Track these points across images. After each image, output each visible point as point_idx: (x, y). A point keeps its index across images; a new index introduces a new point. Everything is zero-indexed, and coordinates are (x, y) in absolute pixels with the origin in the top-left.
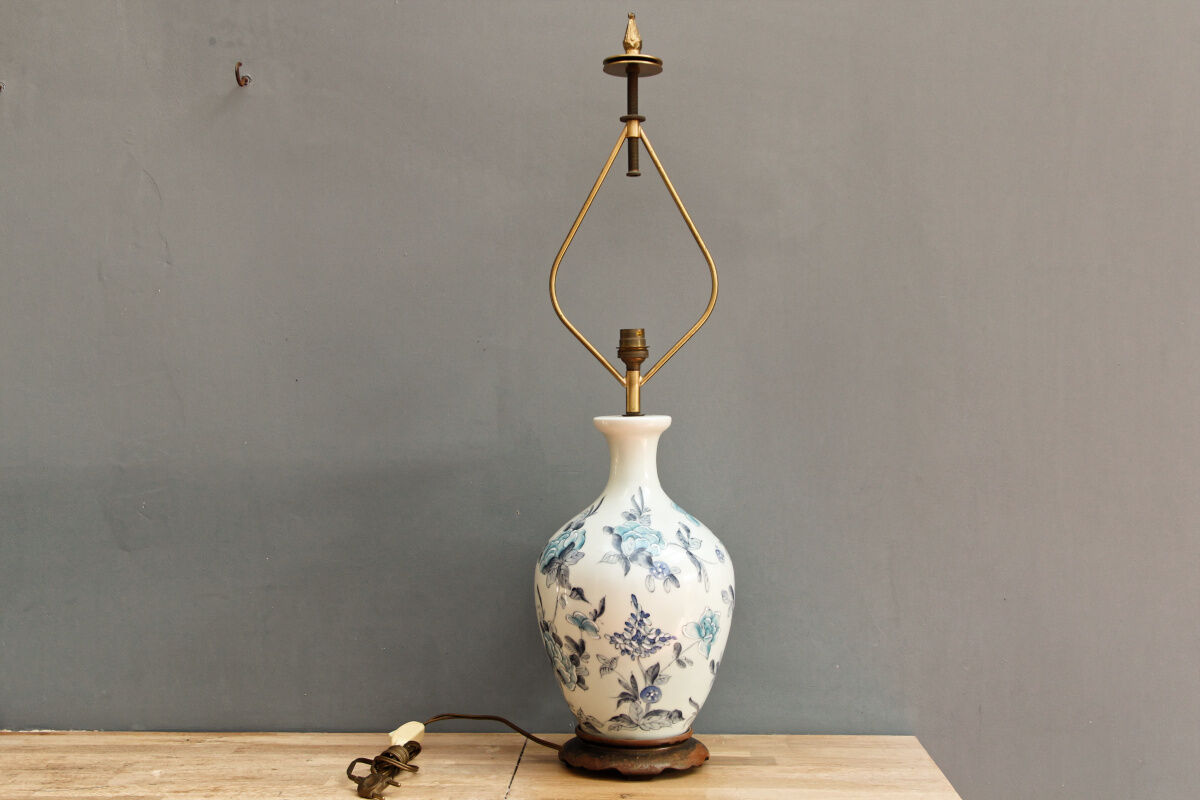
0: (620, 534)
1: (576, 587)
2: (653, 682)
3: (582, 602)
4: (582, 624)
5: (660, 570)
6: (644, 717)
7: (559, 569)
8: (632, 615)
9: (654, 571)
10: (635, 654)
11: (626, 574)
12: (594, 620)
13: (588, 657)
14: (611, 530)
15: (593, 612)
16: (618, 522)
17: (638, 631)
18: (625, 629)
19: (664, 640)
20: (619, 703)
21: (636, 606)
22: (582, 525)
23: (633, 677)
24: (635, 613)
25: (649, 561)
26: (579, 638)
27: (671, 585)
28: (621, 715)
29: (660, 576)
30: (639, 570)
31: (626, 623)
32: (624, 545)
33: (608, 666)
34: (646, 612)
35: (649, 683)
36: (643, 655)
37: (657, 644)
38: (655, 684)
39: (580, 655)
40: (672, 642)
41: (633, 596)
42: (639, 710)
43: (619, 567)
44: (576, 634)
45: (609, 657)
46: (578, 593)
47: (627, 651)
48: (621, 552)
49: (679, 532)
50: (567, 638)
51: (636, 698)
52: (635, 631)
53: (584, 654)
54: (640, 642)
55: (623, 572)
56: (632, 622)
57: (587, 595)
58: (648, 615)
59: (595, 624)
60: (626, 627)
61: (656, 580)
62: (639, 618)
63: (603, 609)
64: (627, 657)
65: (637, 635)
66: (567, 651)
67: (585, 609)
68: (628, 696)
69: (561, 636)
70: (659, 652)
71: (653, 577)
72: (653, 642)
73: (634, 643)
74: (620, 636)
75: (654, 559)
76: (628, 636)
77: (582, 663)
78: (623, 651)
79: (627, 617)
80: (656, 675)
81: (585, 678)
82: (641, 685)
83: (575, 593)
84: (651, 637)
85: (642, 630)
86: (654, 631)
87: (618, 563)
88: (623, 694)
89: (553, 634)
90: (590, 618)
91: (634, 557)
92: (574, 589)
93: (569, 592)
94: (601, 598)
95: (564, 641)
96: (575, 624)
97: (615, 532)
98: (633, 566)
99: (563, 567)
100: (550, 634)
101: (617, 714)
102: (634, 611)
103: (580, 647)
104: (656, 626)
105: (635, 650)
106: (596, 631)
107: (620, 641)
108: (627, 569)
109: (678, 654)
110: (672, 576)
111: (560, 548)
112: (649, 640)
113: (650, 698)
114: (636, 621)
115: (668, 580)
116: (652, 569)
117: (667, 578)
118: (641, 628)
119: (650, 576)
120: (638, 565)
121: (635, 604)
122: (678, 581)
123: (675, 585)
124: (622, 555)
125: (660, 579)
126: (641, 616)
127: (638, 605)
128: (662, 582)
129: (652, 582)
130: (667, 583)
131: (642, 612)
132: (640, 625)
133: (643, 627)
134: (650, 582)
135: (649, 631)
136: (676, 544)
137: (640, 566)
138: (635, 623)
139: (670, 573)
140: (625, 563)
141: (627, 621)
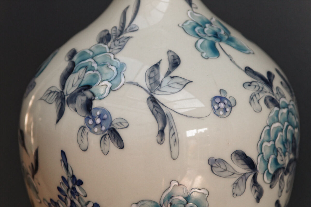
5: (98, 121)
8: (63, 178)
9: (91, 122)
11: (58, 121)
18: (59, 196)
24: (66, 177)
25: (88, 106)
27: (111, 145)
29: (96, 130)
34: (78, 177)
48: (63, 87)
52: (69, 201)
56: (64, 188)
58: (80, 183)
59: (34, 183)
60: (59, 193)
61: (90, 135)
62: (71, 184)
71: (87, 130)
74: (55, 204)
75: (96, 104)
79: (58, 181)
86: (91, 205)
87: (54, 103)
90: (31, 173)
91: (73, 98)
94: (35, 149)
98: (69, 111)
108: (61, 114)
110: (113, 131)
114: (69, 188)
115: (107, 136)
116: (88, 117)
117: (107, 132)
118: (75, 198)
119: (83, 128)
120: (73, 110)
121: (64, 164)
122: (122, 141)
123: (116, 144)
124: (62, 92)
125: (95, 133)
126: (72, 182)
127: (67, 166)
128: (99, 137)
129: (85, 137)
130: (105, 140)
131: (73, 177)
132: (71, 192)
133: (77, 197)
134: (82, 136)
135: (85, 204)
136: (137, 85)
137: (76, 111)
138: (68, 190)
139: (112, 126)
140: (60, 104)
141: (59, 186)
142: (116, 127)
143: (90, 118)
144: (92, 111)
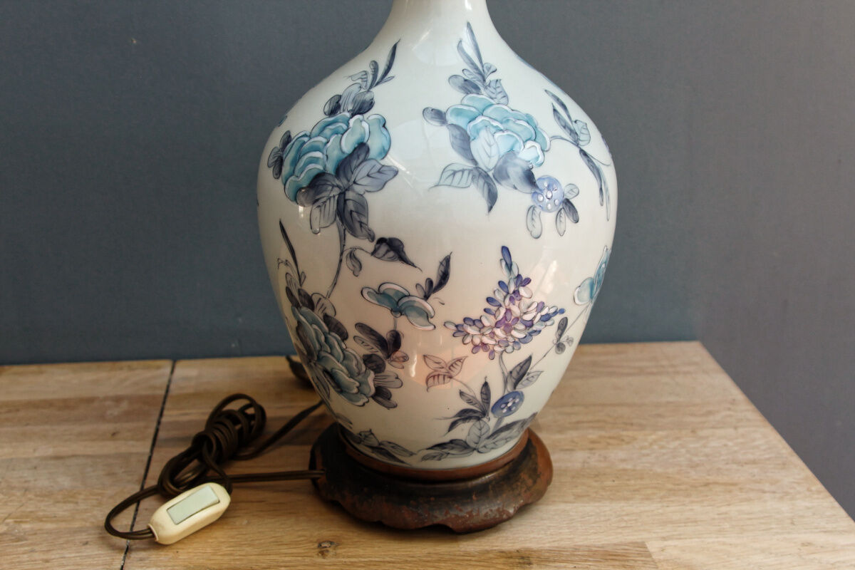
0: (461, 122)
1: (387, 235)
2: (515, 386)
3: (399, 265)
4: (398, 304)
5: (549, 194)
6: (488, 438)
7: (342, 200)
8: (501, 283)
9: (540, 197)
10: (497, 349)
11: (490, 209)
12: (426, 297)
13: (405, 358)
14: (440, 116)
15: (423, 283)
16: (450, 98)
17: (508, 310)
18: (485, 310)
19: (546, 318)
20: (453, 425)
21: (509, 267)
22: (371, 104)
23: (486, 385)
24: (506, 281)
25: (529, 178)
26: (391, 327)
27: (567, 221)
28: (452, 442)
29: (548, 205)
30: (513, 198)
31: (489, 300)
32: (477, 147)
33: (443, 372)
34: (525, 275)
35: (510, 388)
36: (510, 349)
37: (534, 328)
38: (519, 386)
39: (389, 356)
40: (558, 318)
41: (505, 250)
42: (484, 431)
43: (476, 195)
44: (383, 322)
45: (447, 357)
46: (393, 248)
47: (484, 345)
48: (474, 161)
49: (555, 110)
50: (361, 326)
51: (484, 413)
52: (503, 311)
53: (398, 354)
54: (508, 329)
55: (483, 203)
56: (499, 297)
57: (410, 252)
58: (528, 281)
59: (427, 306)
60: (487, 306)
61: (543, 215)
62: (512, 288)
63: (444, 277)
64: (482, 355)
65: (505, 317)
66: (358, 348)
67: (405, 279)
68: (471, 414)
69: (347, 320)
70: (536, 338)
71: (538, 210)
72: (530, 324)
73: (499, 332)
74: (474, 322)
75: (537, 173)
76: (488, 321)
77: (390, 368)
78: (476, 346)
79: (490, 288)
80: (524, 375)
81: (393, 391)
82: (496, 394)
83: (384, 248)
84: (528, 317)
85: (515, 309)
86: (535, 305)
87: (473, 187)
88: (464, 411)
89: (327, 318)
90: (417, 295)
91: (501, 174)
92: (382, 241)
93: (370, 246)
94: (441, 257)
95: (352, 331)
96: (380, 303)
97: (451, 119)
98: (502, 190)
99: (350, 195)
100: (318, 315)
101: (447, 439)
102: (504, 276)
103: (392, 344)
104: (538, 298)
105: (498, 343)
106: (427, 316)
107: (471, 330)
108: (492, 198)
109: (560, 336)
110: (567, 203)
111: (335, 155)
112: (524, 322)
113: (505, 411)
114: (508, 293)
115: (562, 211)
116: (535, 193)
117: (561, 207)
118: (514, 304)
119: (532, 209)
120: (510, 188)
121: (506, 264)
122: (577, 212)
123: (571, 218)
124: (477, 168)
125: (549, 211)
126: (516, 284)
127: (511, 265)
128: (554, 214)
129: (536, 219)
130: (560, 217)
131: (519, 276)
132: (512, 299)
133: (517, 302)
134: (533, 219)
135: (527, 306)
136: (562, 138)
137: (515, 188)
138: (505, 297)
139: (565, 197)
140: (486, 185)
141: (491, 295)
142: (569, 196)
143: (538, 194)
144: (537, 183)
